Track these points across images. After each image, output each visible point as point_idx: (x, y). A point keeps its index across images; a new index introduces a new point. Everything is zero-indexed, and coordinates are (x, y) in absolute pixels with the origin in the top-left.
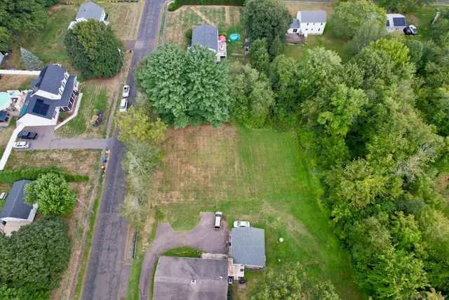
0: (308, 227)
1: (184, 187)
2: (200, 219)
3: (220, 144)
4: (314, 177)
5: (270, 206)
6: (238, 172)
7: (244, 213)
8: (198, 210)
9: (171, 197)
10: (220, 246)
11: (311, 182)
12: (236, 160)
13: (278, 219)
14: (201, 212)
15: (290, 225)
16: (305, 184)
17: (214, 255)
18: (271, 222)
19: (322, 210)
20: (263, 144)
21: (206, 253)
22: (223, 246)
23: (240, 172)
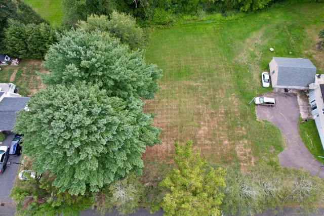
0: (255, 29)
1: (229, 140)
2: (266, 121)
3: (165, 100)
4: (204, 18)
5: (240, 56)
6: (203, 82)
7: (251, 78)
8: (255, 122)
9: (245, 155)
10: (289, 101)
11: (207, 22)
12: (187, 83)
13: (252, 50)
14: (257, 120)
15: (256, 42)
16: (210, 27)
17: (301, 107)
18: (255, 56)
19: (236, 17)
20: (163, 58)
21: (300, 115)
22: (290, 98)
23: (202, 80)
